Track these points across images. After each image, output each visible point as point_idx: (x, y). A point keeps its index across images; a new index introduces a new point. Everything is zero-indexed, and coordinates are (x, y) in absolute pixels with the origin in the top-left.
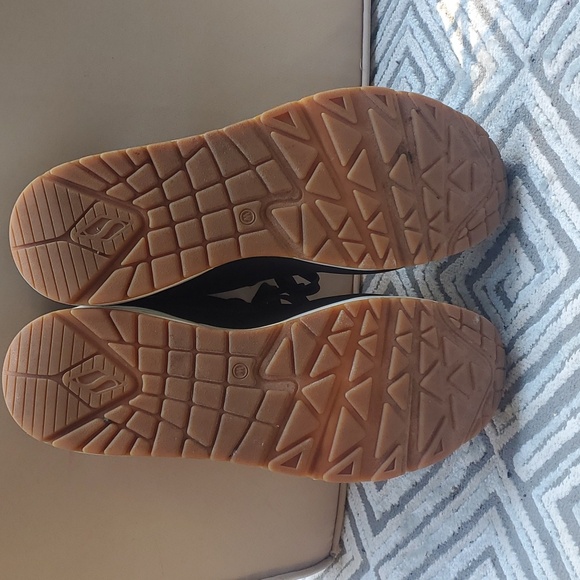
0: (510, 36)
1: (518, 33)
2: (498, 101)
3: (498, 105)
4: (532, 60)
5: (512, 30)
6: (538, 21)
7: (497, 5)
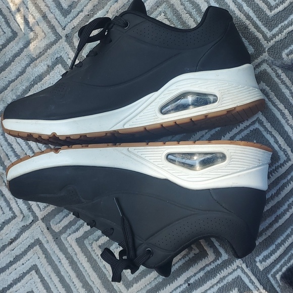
0: (54, 22)
1: (59, 22)
2: (46, 52)
3: (46, 54)
4: (67, 36)
5: (55, 20)
6: (71, 19)
7: (46, 5)
